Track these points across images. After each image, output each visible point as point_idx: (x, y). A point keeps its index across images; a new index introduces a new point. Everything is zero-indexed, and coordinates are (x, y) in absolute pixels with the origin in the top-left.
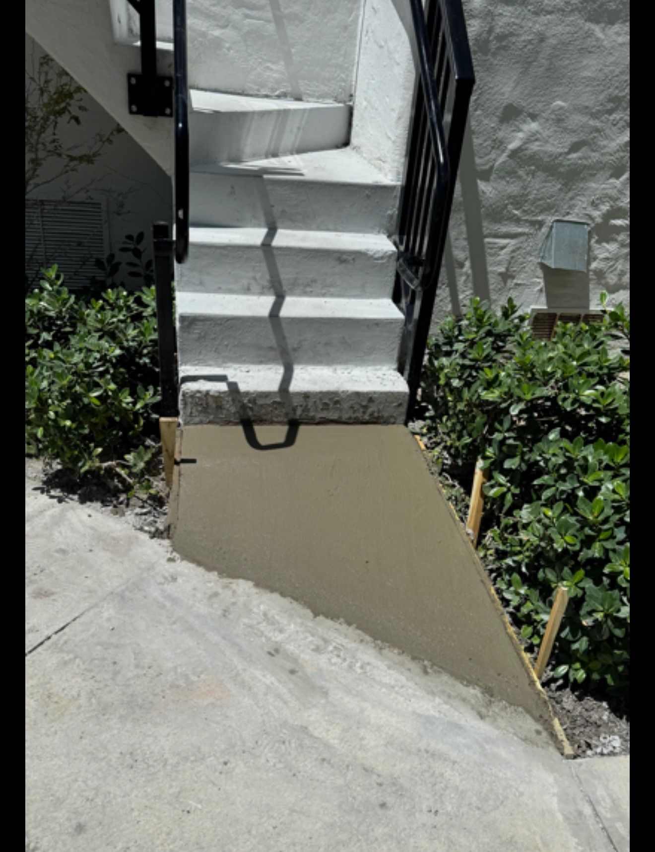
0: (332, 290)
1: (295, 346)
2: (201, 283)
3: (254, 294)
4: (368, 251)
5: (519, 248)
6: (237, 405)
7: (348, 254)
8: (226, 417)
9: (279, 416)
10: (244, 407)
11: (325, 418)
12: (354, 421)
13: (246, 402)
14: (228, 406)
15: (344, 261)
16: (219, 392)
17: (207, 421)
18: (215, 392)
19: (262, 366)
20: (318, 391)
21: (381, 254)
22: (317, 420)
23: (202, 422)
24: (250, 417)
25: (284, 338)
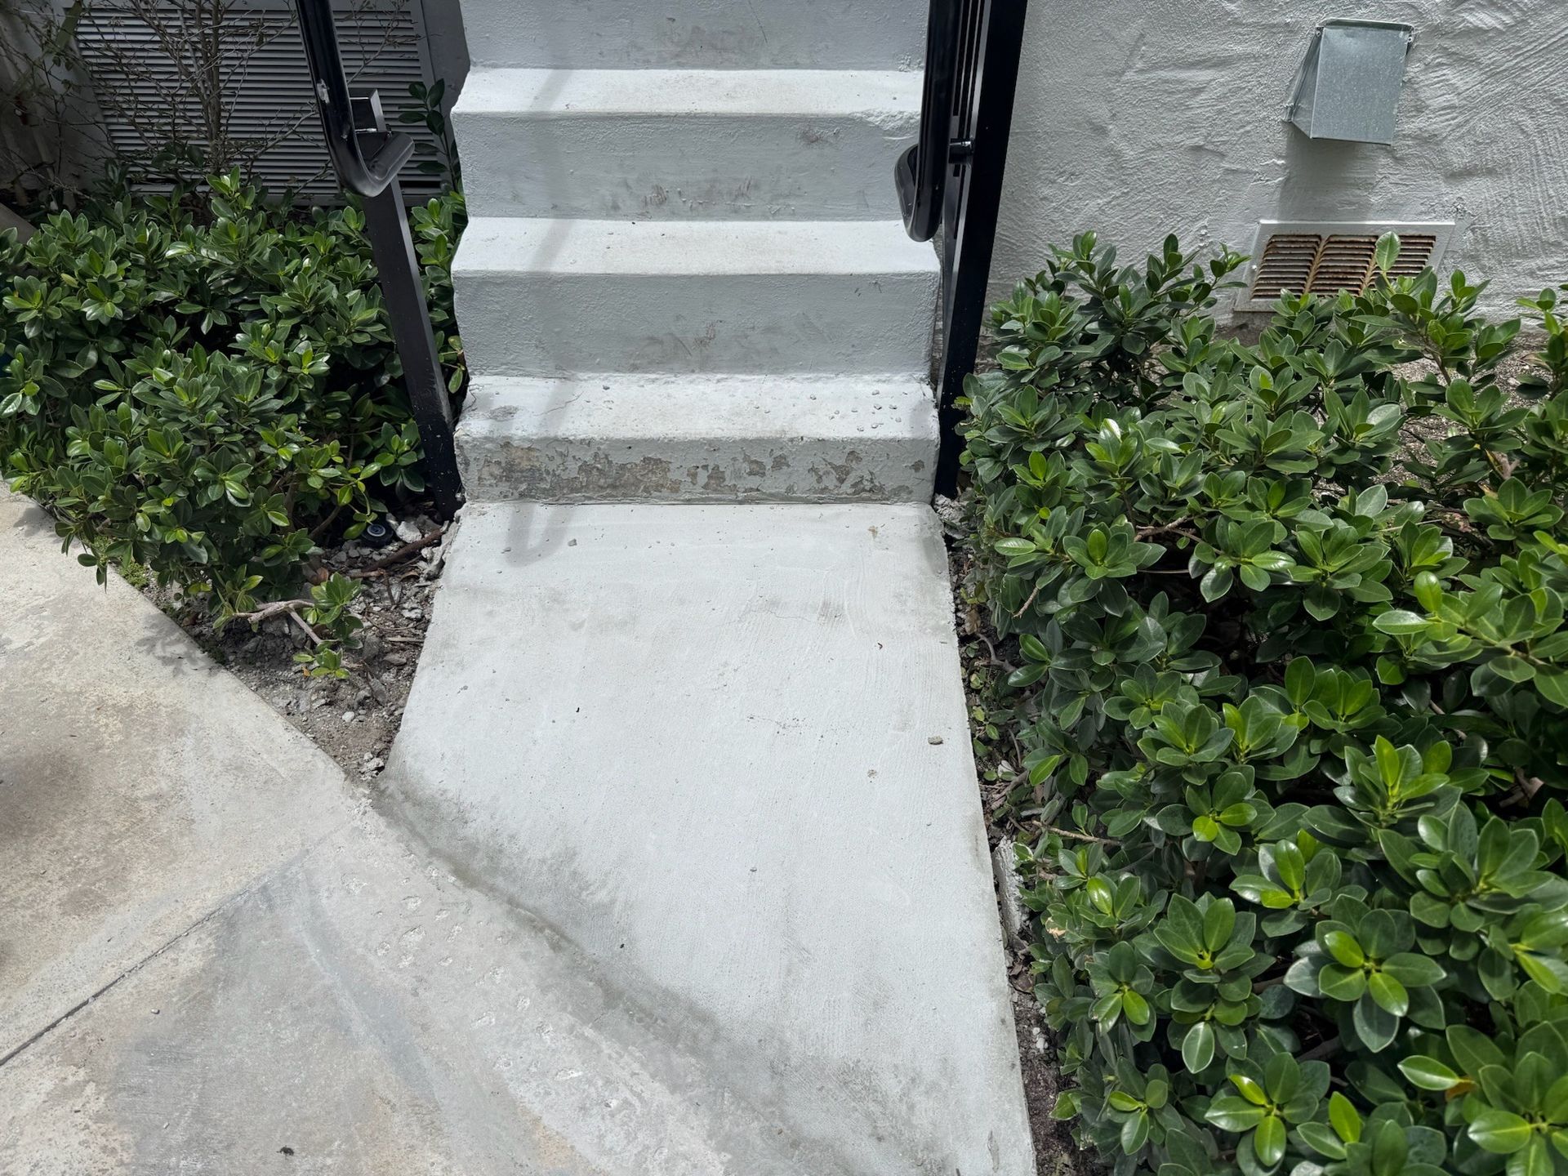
0: (793, 203)
1: (703, 335)
2: (516, 197)
3: (626, 217)
4: (869, 115)
5: (1234, 92)
6: (573, 466)
7: (825, 124)
8: (553, 488)
9: (662, 486)
10: (585, 468)
11: (758, 490)
12: (822, 497)
13: (589, 459)
14: (555, 467)
15: (817, 139)
16: (531, 441)
17: (516, 494)
18: (523, 439)
19: (636, 376)
20: (738, 438)
21: (900, 123)
22: (741, 495)
23: (505, 497)
24: (602, 487)
25: (678, 318)
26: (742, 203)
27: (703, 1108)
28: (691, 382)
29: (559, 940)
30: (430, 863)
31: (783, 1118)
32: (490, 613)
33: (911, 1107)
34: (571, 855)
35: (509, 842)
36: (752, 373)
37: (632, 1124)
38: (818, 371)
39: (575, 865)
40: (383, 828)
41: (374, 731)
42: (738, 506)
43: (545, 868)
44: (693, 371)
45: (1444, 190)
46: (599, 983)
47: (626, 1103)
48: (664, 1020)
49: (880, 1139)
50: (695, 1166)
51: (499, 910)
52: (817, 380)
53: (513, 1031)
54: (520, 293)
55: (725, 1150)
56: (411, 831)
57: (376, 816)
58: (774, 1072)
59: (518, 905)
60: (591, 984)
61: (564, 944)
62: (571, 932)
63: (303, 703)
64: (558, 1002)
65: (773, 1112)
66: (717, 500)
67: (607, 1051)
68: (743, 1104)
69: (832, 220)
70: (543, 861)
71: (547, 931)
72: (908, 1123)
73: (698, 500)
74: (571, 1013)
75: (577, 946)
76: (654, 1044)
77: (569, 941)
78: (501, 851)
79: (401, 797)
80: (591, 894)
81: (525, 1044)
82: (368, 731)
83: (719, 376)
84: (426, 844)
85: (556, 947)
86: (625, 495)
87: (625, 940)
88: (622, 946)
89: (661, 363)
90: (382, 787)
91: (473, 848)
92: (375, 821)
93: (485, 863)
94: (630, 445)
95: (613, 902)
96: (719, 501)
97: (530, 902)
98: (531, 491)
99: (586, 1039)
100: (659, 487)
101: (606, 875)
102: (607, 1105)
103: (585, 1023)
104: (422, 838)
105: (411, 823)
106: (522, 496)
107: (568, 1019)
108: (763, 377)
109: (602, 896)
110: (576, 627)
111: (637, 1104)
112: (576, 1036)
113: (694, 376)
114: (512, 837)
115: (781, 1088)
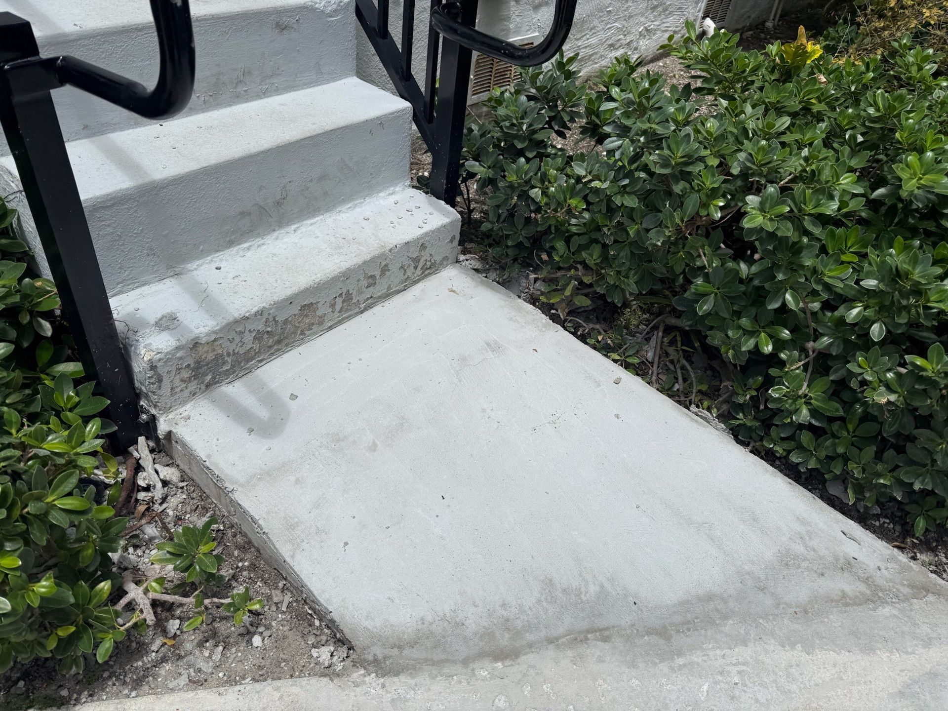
0: (276, 81)
6: (249, 338)
7: (289, 14)
8: (233, 366)
9: (313, 324)
10: (259, 336)
11: (371, 297)
12: (408, 283)
13: (261, 327)
14: (234, 347)
15: (286, 27)
16: (215, 332)
17: (203, 387)
18: (208, 334)
19: (234, 250)
20: (360, 263)
21: (335, 6)
22: (362, 306)
23: (194, 395)
24: (270, 347)
25: (260, 189)
26: (241, 89)
27: (764, 637)
28: (277, 239)
29: (604, 634)
30: (473, 670)
31: (789, 606)
32: (298, 481)
33: (814, 550)
34: (549, 583)
35: (505, 609)
36: (314, 216)
37: (756, 679)
38: (353, 200)
39: (558, 586)
40: (412, 682)
41: (290, 634)
42: (362, 315)
43: (545, 604)
44: (274, 230)
45: (534, 16)
46: (649, 633)
47: (740, 673)
48: (697, 618)
49: (823, 575)
50: (798, 665)
51: (551, 652)
52: (355, 206)
53: (654, 703)
54: (129, 209)
55: (795, 644)
56: (433, 665)
57: (395, 679)
58: (762, 589)
59: (557, 639)
60: (646, 638)
61: (606, 633)
62: (601, 623)
63: (201, 664)
64: (647, 664)
65: (783, 608)
66: (347, 318)
67: (700, 660)
68: (771, 618)
69: (302, 89)
70: (539, 601)
71: (589, 636)
72: (821, 558)
73: (336, 323)
74: (661, 662)
75: (614, 627)
76: (709, 632)
77: (607, 629)
78: (508, 620)
79: (395, 651)
80: (586, 593)
81: (668, 702)
82: (285, 637)
83: (294, 227)
84: (454, 662)
85: (605, 639)
86: (287, 345)
87: (631, 600)
88: (635, 603)
89: (251, 231)
90: (371, 658)
91: (488, 635)
92: (398, 685)
93: (507, 636)
94: (289, 301)
95: (602, 586)
96: (349, 318)
97: (561, 631)
98: (215, 378)
99: (685, 665)
100: (310, 326)
101: (580, 575)
102: (736, 684)
103: (673, 659)
104: (446, 661)
105: (426, 660)
106: (208, 386)
107: (664, 667)
108: (322, 217)
109: (593, 589)
110: (373, 448)
111: (744, 668)
112: (679, 670)
113: (276, 234)
114: (503, 605)
115: (773, 594)
